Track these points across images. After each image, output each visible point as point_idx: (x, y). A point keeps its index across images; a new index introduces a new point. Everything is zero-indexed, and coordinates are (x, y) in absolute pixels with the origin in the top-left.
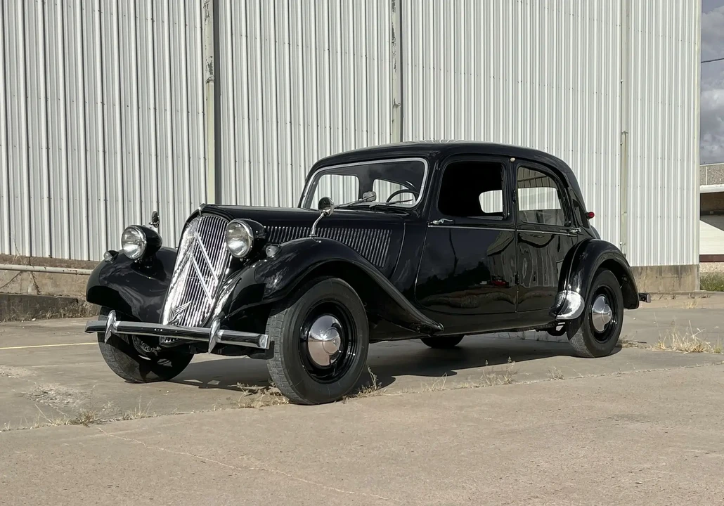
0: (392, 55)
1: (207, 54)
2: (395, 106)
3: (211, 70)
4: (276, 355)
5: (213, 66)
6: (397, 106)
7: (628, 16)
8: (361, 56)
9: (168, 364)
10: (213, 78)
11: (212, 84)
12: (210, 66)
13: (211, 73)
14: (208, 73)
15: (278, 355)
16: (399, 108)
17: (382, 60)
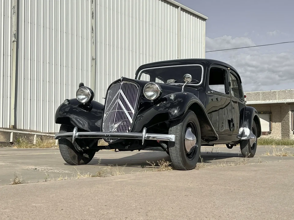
0: (92, 37)
1: (13, 30)
2: (93, 59)
3: (15, 37)
4: (176, 145)
5: (16, 35)
6: (94, 59)
7: (180, 31)
8: (79, 37)
9: (87, 156)
10: (16, 40)
11: (15, 43)
12: (15, 35)
13: (15, 38)
14: (14, 38)
15: (177, 146)
16: (95, 60)
17: (88, 39)
